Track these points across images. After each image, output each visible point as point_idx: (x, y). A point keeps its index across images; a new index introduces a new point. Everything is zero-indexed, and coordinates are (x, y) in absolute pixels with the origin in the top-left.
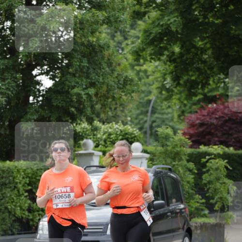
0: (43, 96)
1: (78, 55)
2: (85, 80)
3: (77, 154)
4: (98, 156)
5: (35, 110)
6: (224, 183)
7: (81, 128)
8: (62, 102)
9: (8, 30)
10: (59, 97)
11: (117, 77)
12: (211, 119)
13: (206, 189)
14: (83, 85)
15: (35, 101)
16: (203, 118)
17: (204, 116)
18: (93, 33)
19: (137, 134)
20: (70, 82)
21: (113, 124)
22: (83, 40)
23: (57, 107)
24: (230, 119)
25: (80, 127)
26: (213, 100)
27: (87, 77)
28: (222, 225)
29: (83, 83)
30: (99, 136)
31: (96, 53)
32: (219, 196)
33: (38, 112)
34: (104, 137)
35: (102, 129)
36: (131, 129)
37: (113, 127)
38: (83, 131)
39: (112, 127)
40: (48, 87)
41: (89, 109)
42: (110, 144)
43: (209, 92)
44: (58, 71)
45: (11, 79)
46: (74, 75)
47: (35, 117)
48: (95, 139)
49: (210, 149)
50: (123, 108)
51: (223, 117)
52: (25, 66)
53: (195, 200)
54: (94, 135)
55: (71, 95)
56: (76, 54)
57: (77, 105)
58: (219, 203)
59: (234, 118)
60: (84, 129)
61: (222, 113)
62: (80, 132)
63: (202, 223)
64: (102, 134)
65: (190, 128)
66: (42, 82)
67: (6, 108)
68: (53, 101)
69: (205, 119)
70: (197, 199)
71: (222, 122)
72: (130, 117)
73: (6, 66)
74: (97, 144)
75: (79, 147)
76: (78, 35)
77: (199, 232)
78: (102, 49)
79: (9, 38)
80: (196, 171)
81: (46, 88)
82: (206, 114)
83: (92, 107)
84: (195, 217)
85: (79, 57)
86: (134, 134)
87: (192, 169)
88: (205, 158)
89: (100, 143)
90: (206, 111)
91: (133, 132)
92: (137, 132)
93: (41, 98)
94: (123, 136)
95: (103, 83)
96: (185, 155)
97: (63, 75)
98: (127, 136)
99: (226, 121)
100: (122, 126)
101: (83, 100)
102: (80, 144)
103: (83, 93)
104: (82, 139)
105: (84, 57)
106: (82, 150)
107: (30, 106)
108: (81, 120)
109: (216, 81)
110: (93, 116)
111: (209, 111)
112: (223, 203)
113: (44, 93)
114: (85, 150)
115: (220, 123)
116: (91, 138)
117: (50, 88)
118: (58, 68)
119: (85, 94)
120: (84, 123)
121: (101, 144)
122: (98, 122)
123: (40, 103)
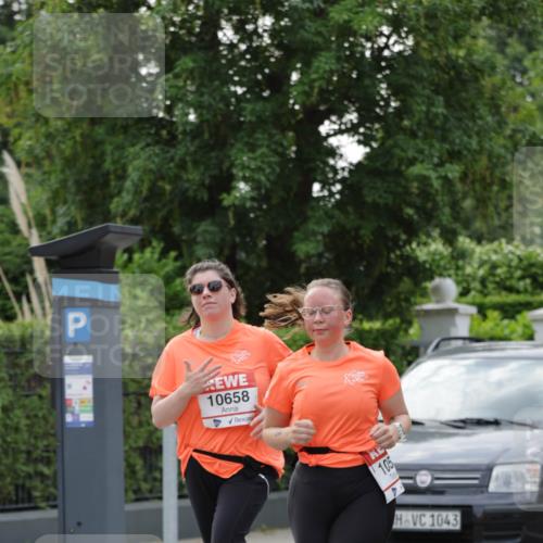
0: (343, 181)
1: (424, 88)
2: (437, 145)
3: (418, 311)
4: (466, 315)
5: (326, 213)
7: (429, 253)
8: (385, 195)
9: (266, 35)
10: (379, 184)
11: (511, 137)
14: (432, 156)
15: (326, 193)
18: (457, 37)
20: (403, 150)
21: (500, 244)
22: (435, 54)
23: (375, 205)
25: (425, 250)
27: (444, 139)
29: (433, 151)
30: (469, 270)
31: (464, 82)
33: (331, 217)
34: (481, 272)
35: (476, 256)
37: (502, 249)
38: (433, 260)
39: (499, 250)
40: (355, 161)
41: (447, 210)
42: (494, 289)
44: (377, 126)
45: (268, 146)
46: (413, 135)
47: (325, 229)
48: (460, 278)
52: (301, 116)
54: (458, 268)
55: (407, 180)
56: (418, 88)
57: (418, 201)
60: (434, 254)
62: (425, 262)
64: (476, 265)
66: (342, 151)
67: (260, 208)
68: (365, 191)
73: (259, 117)
74: (464, 288)
75: (424, 294)
76: (424, 44)
78: (479, 74)
79: (267, 54)
81: (351, 164)
83: (455, 205)
85: (427, 92)
89: (472, 285)
93: (338, 187)
94: (524, 270)
95: (480, 151)
97: (388, 133)
98: (534, 270)
100: (522, 247)
101: (433, 192)
102: (425, 288)
103: (433, 175)
104: (432, 278)
105: (437, 92)
106: (430, 301)
107: (314, 204)
108: (429, 235)
110: (457, 226)
113: (346, 174)
114: (438, 302)
116: (450, 276)
117: (360, 163)
118: (378, 118)
119: (437, 178)
120: (434, 241)
121: (474, 289)
122: (468, 240)
123: (338, 196)
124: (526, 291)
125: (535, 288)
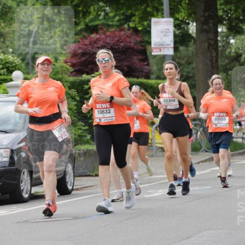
12: (93, 48)
13: (89, 116)
16: (85, 47)
17: (86, 45)
19: (17, 63)
26: (94, 29)
36: (12, 58)
43: (90, 22)
50: (4, 39)
53: (78, 127)
59: (116, 47)
61: (104, 42)
63: (85, 150)
65: (72, 57)
69: (87, 48)
70: (79, 126)
72: (11, 48)
77: (82, 159)
80: (78, 99)
82: (88, 43)
84: (78, 144)
86: (15, 63)
87: (75, 96)
90: (88, 40)
91: (14, 60)
92: (17, 61)
94: (3, 65)
96: (67, 82)
98: (8, 65)
100: (2, 55)
109: (96, 9)
111: (91, 40)
124: (4, 74)
125: (8, 73)
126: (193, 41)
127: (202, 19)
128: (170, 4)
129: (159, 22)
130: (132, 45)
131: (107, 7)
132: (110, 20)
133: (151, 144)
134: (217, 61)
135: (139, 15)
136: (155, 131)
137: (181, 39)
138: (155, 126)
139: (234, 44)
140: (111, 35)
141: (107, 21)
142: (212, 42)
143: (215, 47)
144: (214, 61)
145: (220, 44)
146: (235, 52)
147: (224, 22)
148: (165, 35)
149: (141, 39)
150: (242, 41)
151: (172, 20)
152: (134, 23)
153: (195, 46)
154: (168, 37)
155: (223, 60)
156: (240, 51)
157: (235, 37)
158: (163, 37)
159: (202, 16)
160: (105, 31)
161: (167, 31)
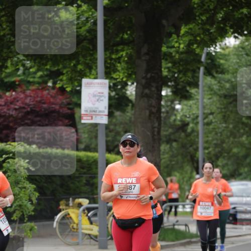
6: (25, 188)
12: (9, 110)
24: (32, 112)
26: (12, 86)
28: (21, 239)
32: (18, 204)
43: (6, 77)
49: (8, 146)
51: (24, 108)
58: (17, 212)
59: (38, 109)
61: (23, 103)
69: (2, 110)
71: (23, 114)
82: (3, 104)
88: (2, 157)
90: (3, 100)
99: (28, 113)
111: (7, 99)
112: (22, 212)
115: (20, 115)
126: (130, 105)
127: (144, 81)
128: (105, 62)
129: (92, 83)
130: (57, 107)
131: (28, 60)
132: (30, 76)
133: (77, 229)
134: (159, 132)
135: (67, 72)
136: (82, 214)
137: (117, 103)
138: (82, 209)
139: (180, 110)
140: (32, 95)
141: (27, 77)
142: (154, 110)
143: (157, 116)
144: (156, 133)
145: (163, 110)
146: (181, 121)
147: (169, 84)
148: (98, 100)
149: (68, 100)
150: (189, 108)
151: (107, 81)
152: (61, 83)
153: (133, 112)
154: (101, 102)
155: (167, 129)
156: (187, 119)
157: (182, 102)
158: (95, 101)
159: (143, 78)
160: (24, 90)
161: (101, 95)
